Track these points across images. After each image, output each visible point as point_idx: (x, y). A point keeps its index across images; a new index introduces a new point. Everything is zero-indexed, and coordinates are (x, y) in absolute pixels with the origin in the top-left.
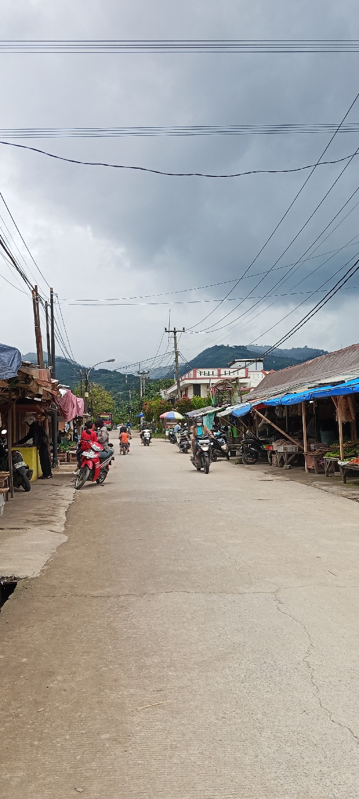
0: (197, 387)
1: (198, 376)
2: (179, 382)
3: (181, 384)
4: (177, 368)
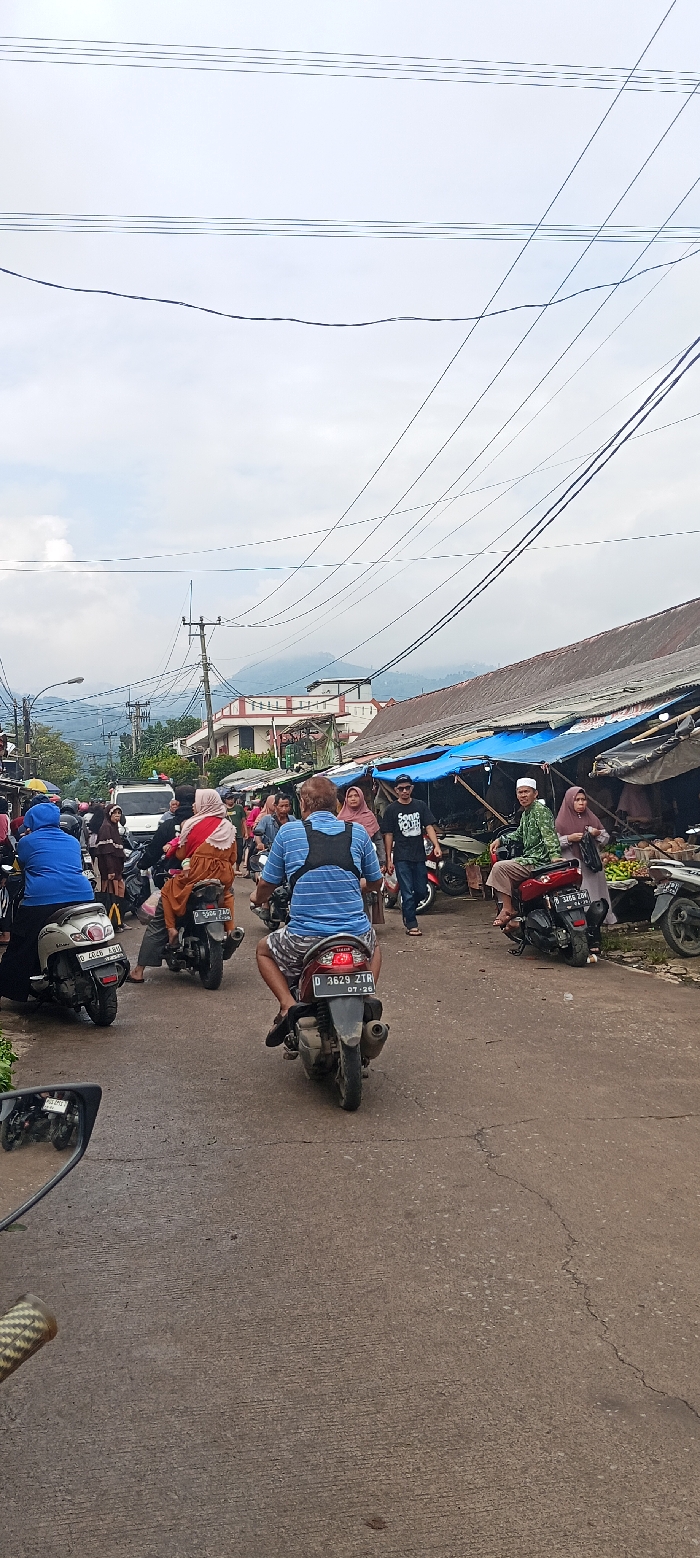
0: (247, 734)
1: (249, 710)
2: (210, 727)
3: (216, 727)
4: (208, 695)
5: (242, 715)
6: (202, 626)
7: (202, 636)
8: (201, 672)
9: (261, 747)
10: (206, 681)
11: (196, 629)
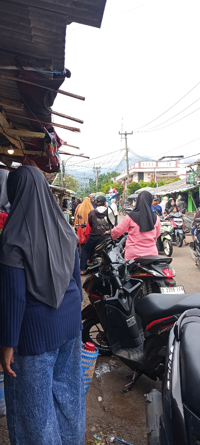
0: (141, 175)
1: (142, 166)
2: (128, 170)
3: (130, 172)
4: (127, 160)
5: (140, 168)
6: (126, 134)
7: (126, 139)
8: (125, 151)
9: (146, 179)
10: (127, 155)
11: (124, 136)
